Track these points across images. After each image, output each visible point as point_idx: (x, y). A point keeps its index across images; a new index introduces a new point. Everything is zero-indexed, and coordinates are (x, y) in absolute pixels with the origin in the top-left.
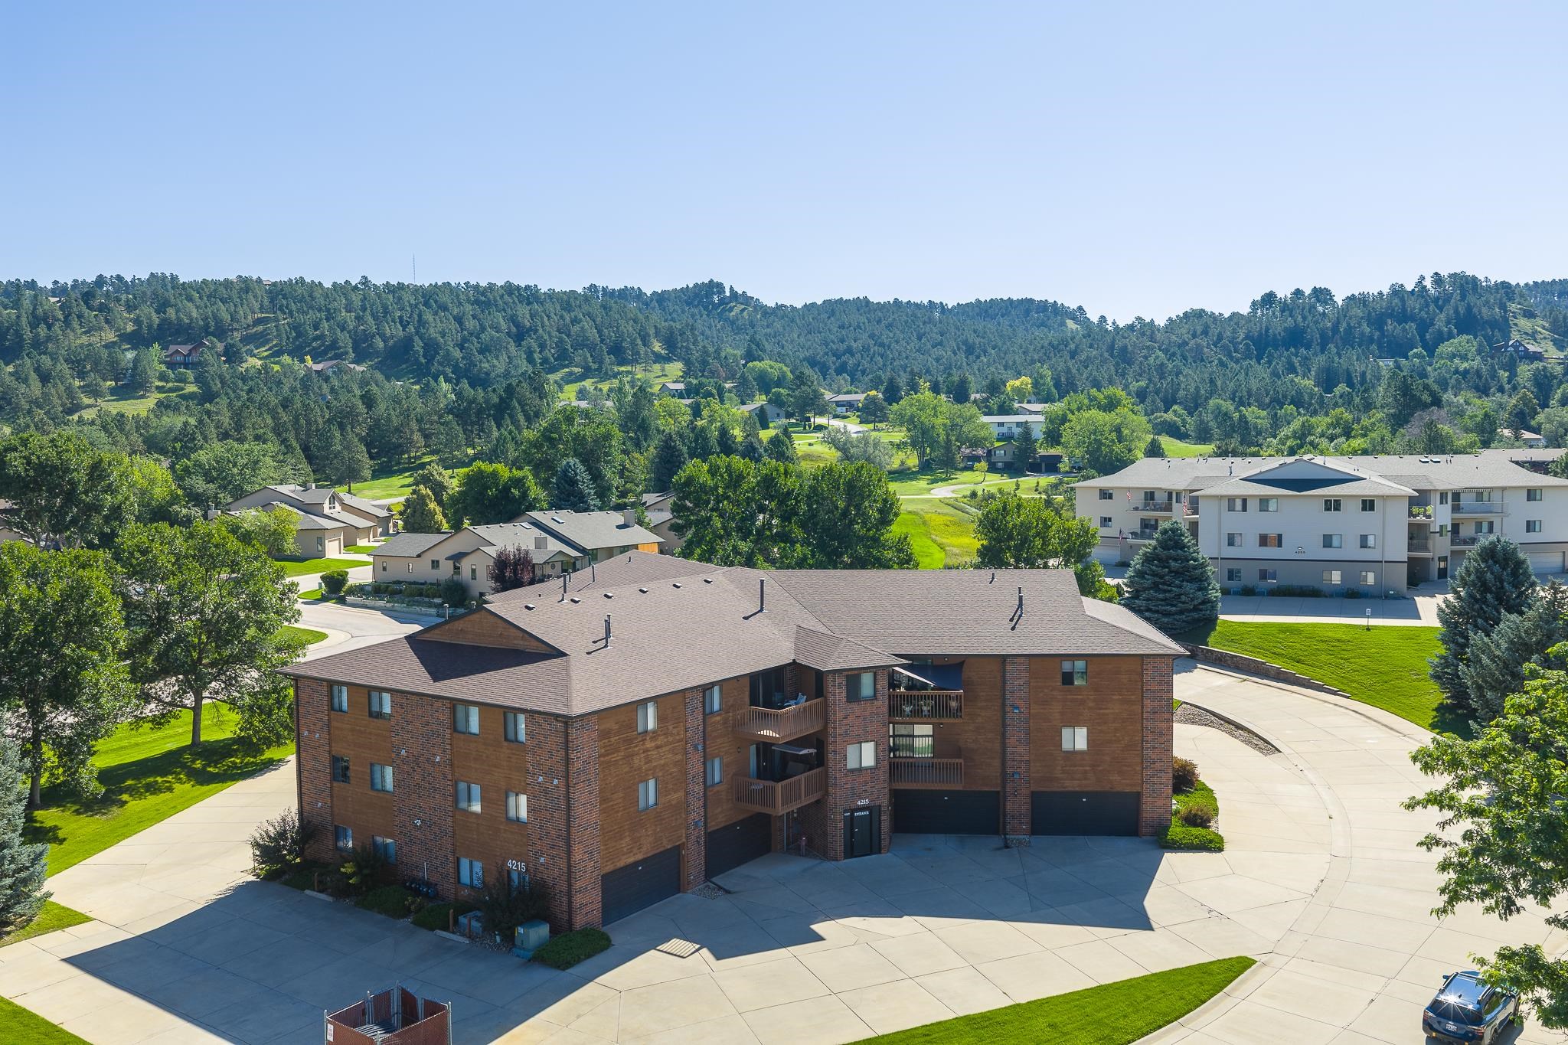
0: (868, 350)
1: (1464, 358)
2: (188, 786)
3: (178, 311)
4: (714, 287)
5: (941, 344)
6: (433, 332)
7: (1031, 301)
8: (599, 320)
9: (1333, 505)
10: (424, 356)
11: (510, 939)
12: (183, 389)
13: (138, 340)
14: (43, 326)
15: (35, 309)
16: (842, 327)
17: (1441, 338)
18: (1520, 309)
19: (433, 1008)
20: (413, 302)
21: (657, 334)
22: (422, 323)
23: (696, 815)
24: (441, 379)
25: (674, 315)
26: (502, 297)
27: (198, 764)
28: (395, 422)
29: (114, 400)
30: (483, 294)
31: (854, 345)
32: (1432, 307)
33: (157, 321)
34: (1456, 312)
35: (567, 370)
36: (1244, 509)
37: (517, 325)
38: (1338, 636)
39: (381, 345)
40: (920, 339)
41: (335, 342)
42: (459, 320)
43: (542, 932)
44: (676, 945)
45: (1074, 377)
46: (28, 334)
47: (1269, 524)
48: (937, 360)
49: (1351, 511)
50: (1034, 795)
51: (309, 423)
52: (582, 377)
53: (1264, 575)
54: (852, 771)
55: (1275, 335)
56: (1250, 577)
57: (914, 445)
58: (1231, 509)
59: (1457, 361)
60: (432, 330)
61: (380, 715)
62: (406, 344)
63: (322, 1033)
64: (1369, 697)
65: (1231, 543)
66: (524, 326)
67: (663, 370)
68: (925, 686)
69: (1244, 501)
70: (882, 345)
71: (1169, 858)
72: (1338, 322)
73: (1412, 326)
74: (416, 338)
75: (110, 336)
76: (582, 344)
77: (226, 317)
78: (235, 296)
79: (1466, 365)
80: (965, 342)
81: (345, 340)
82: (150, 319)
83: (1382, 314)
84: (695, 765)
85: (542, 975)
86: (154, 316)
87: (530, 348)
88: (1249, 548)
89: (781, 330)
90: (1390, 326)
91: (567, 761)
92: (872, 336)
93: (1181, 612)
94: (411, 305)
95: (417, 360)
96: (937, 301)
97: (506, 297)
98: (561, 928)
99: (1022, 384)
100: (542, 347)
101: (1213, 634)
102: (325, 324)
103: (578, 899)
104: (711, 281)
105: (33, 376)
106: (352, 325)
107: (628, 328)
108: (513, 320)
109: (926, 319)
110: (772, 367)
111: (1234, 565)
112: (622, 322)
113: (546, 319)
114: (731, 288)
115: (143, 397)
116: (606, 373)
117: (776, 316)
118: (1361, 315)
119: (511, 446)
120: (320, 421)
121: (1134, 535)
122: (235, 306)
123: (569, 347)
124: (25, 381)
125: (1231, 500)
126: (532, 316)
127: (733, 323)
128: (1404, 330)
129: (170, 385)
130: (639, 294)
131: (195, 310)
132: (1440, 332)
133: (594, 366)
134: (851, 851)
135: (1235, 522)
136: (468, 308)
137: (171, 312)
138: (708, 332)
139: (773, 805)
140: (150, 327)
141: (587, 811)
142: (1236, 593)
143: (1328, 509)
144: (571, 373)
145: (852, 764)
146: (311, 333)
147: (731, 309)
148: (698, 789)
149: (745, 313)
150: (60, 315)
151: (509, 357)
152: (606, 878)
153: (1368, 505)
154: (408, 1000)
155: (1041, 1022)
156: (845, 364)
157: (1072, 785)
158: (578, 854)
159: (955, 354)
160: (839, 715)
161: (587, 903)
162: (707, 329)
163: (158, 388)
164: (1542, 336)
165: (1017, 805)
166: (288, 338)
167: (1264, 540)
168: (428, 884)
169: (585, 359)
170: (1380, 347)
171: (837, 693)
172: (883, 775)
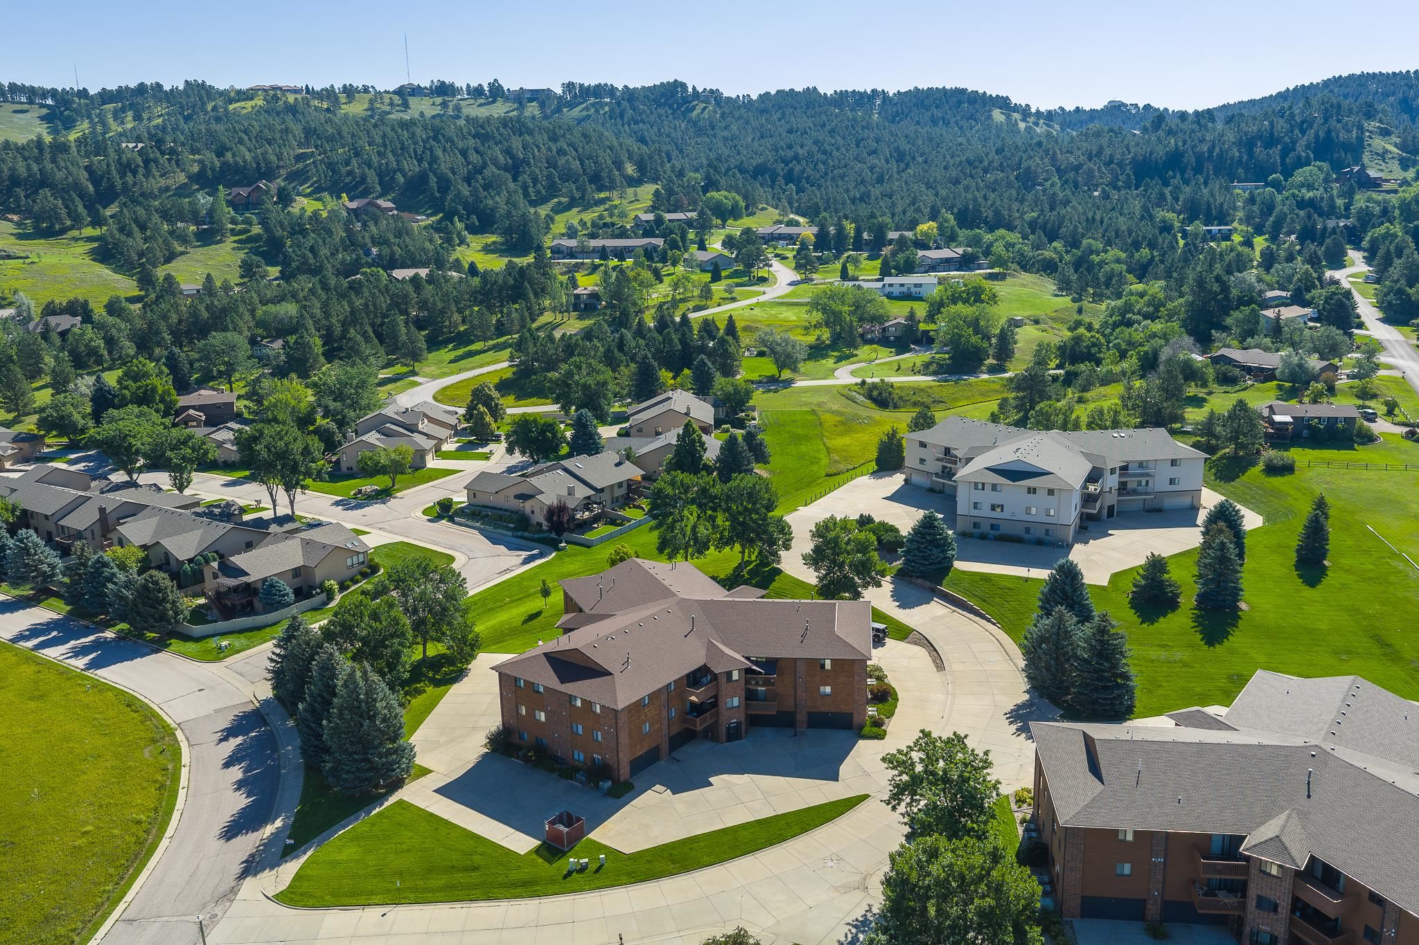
0: (813, 156)
1: (1310, 187)
2: (431, 688)
3: (234, 156)
4: (678, 85)
5: (874, 152)
6: (444, 167)
7: (963, 91)
8: (580, 150)
9: (1032, 491)
10: (438, 191)
11: (597, 786)
12: (249, 231)
13: (206, 180)
14: (129, 174)
15: (120, 158)
16: (790, 132)
17: (1300, 163)
18: (1378, 127)
19: (579, 820)
20: (424, 137)
21: (630, 158)
22: (434, 159)
23: (665, 732)
24: (456, 219)
25: (644, 116)
26: (498, 129)
27: (431, 675)
28: (440, 305)
29: (199, 246)
30: (482, 127)
31: (801, 151)
32: (1297, 131)
33: (218, 164)
34: (1317, 136)
35: (556, 200)
36: (983, 489)
37: (513, 157)
38: (1009, 586)
39: (402, 180)
40: (857, 145)
41: (363, 179)
42: (464, 153)
43: (609, 784)
44: (658, 787)
45: (980, 205)
46: (118, 182)
47: (996, 498)
48: (872, 169)
49: (1042, 494)
50: (809, 714)
51: (375, 305)
52: (568, 208)
53: (993, 527)
54: (729, 709)
55: (1156, 161)
56: (985, 528)
57: (827, 324)
58: (976, 488)
59: (1304, 190)
60: (443, 167)
61: (539, 693)
62: (423, 178)
63: (544, 827)
64: (1010, 629)
65: (975, 508)
66: (518, 158)
67: (636, 195)
68: (760, 673)
69: (983, 484)
70: (825, 152)
71: (861, 743)
72: (1213, 146)
73: (1276, 152)
74: (431, 175)
75: (182, 178)
76: (568, 176)
77: (273, 158)
78: (278, 136)
79: (1311, 194)
80: (897, 149)
81: (372, 178)
82: (213, 163)
83: (1253, 137)
84: (664, 713)
85: (610, 801)
86: (215, 159)
87: (525, 183)
88: (985, 511)
89: (738, 133)
90: (1258, 150)
91: (617, 723)
92: (816, 142)
93: (932, 564)
94: (423, 140)
95: (432, 194)
96: (879, 89)
97: (501, 129)
98: (616, 781)
99: (929, 228)
100: (535, 181)
101: (947, 578)
102: (354, 161)
103: (622, 771)
104: (676, 81)
105: (135, 228)
106: (375, 159)
107: (606, 158)
108: (508, 152)
109: (864, 123)
110: (726, 198)
111: (977, 520)
112: (600, 152)
113: (536, 151)
114: (694, 88)
115: (220, 242)
116: (589, 202)
117: (733, 117)
118: (1233, 140)
119: (531, 344)
120: (384, 306)
121: (937, 475)
122: (280, 147)
123: (557, 179)
124: (130, 234)
125: (976, 484)
126: (525, 148)
127: (695, 123)
128: (1268, 155)
129: (239, 227)
130: (612, 91)
131: (247, 153)
132: (1299, 157)
133: (577, 195)
134: (729, 739)
135: (978, 496)
136: (472, 142)
137: (229, 155)
138: (673, 135)
139: (695, 726)
140: (213, 169)
141: (624, 739)
142: (976, 537)
143: (1029, 492)
144: (559, 203)
145: (729, 705)
146: (344, 170)
147: (694, 108)
148: (666, 722)
149: (706, 112)
150: (139, 161)
151: (508, 192)
152: (631, 762)
153: (1051, 492)
154: (569, 816)
155: (783, 822)
156: (792, 170)
157: (824, 709)
158: (621, 755)
159: (887, 162)
160: (723, 688)
161: (624, 772)
162: (672, 131)
163: (232, 230)
164: (1391, 156)
165: (801, 717)
166: (326, 177)
167: (993, 508)
168: (562, 759)
169: (571, 191)
170: (1247, 170)
171: (723, 680)
172: (742, 710)
